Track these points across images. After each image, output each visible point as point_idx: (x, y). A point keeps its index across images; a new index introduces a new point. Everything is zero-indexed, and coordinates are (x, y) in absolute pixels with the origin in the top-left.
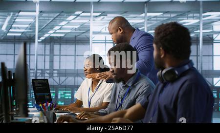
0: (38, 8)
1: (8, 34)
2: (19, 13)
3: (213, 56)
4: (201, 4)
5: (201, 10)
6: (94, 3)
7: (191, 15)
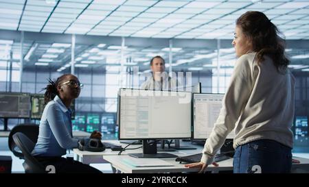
0: (74, 40)
1: (37, 64)
2: (52, 44)
3: (211, 87)
4: (219, 42)
5: (219, 46)
6: (126, 38)
7: (198, 52)
